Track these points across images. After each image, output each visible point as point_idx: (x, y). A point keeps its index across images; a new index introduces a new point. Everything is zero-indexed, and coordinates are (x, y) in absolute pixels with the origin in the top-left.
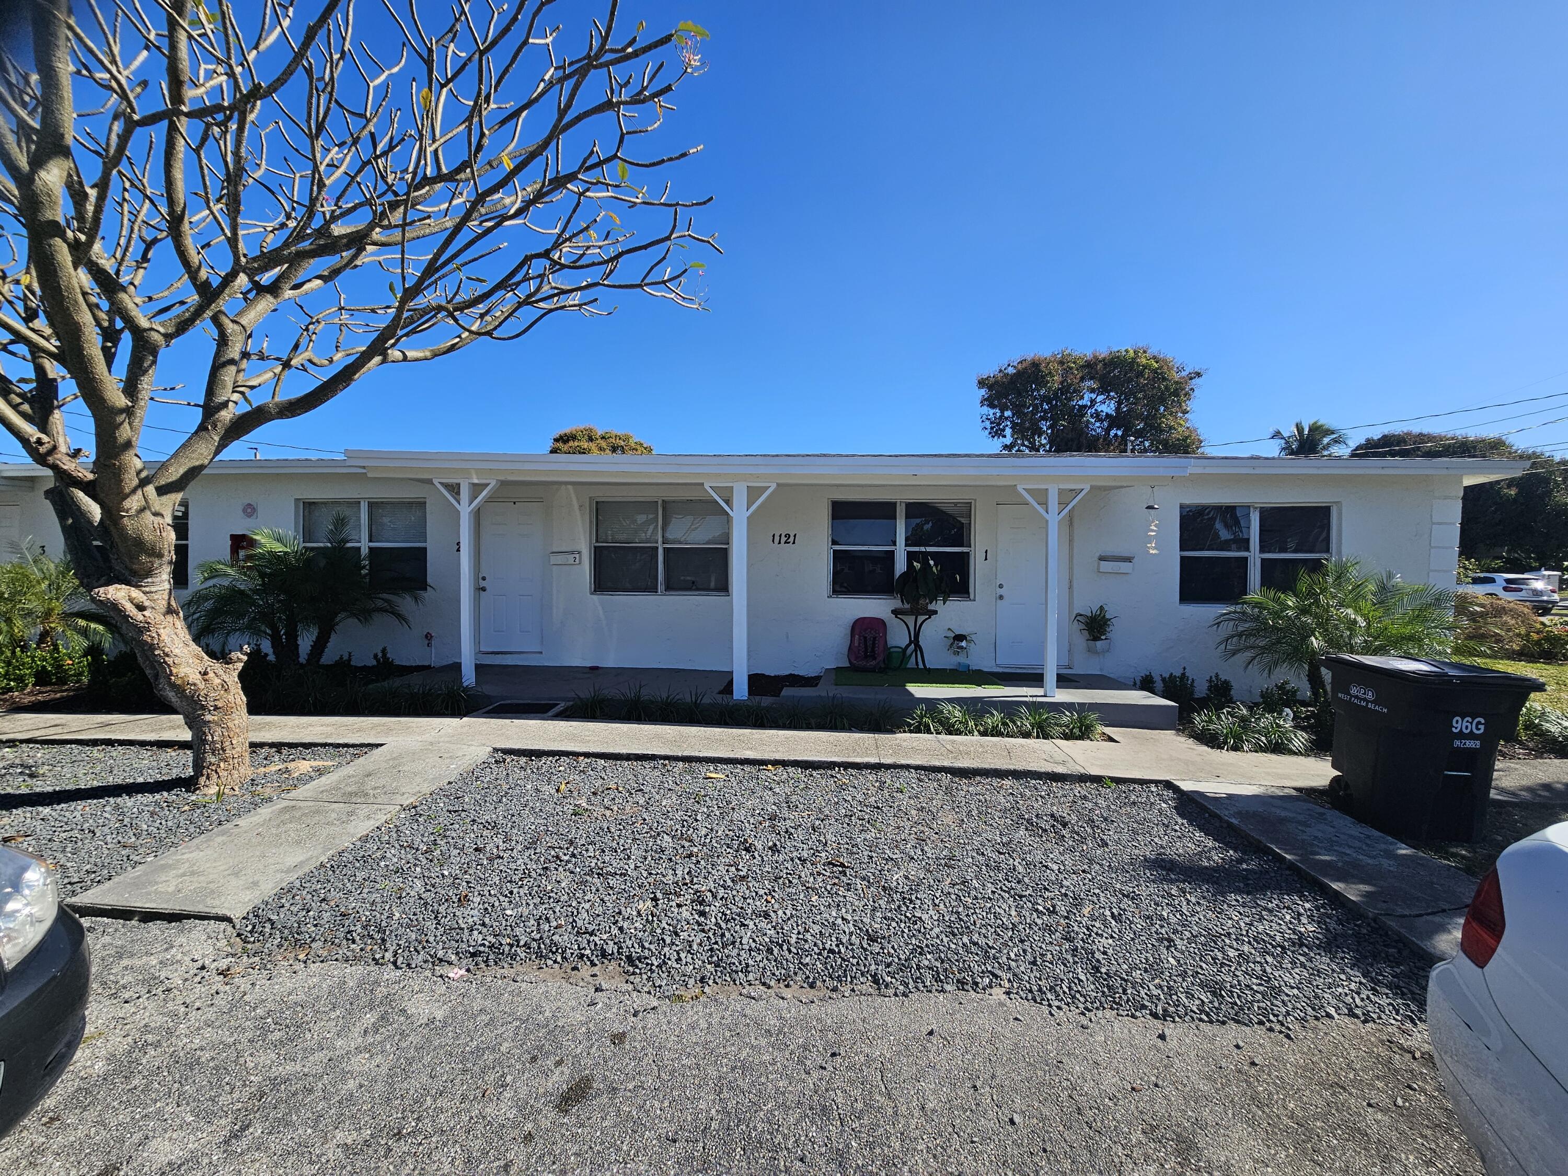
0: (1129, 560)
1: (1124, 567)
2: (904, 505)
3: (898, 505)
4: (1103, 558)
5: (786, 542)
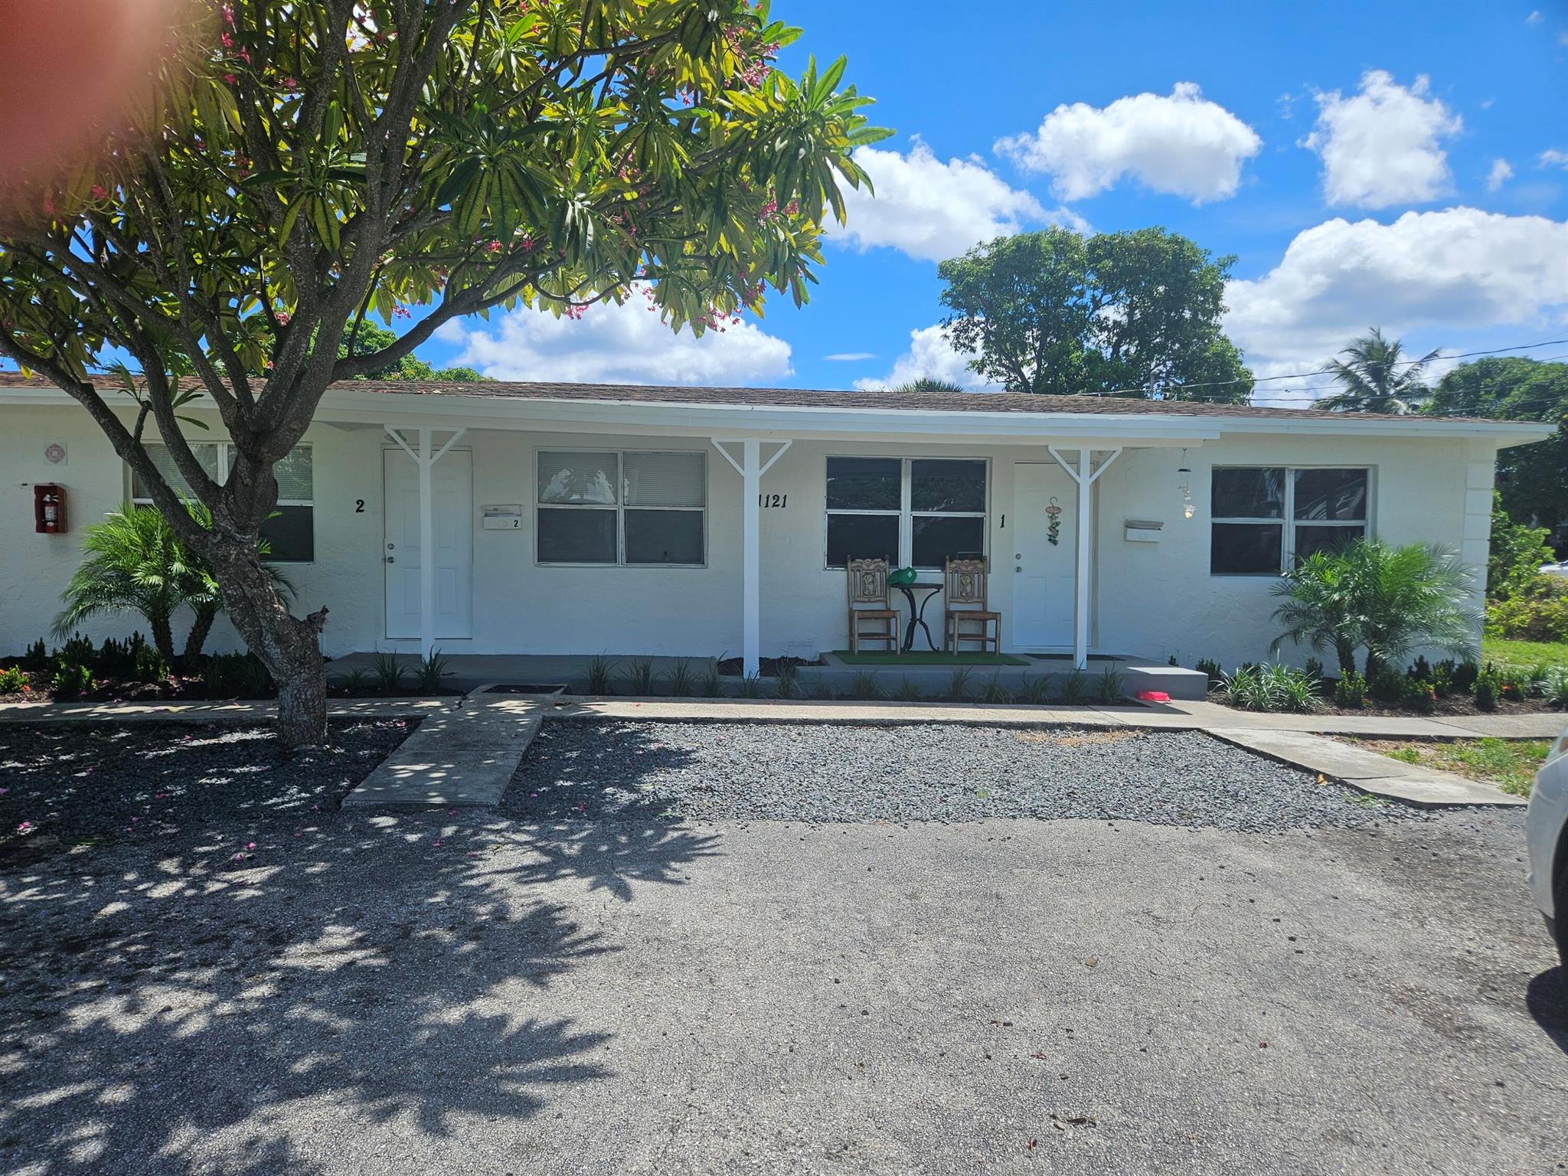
0: (1156, 526)
1: (1151, 535)
2: (911, 463)
3: (904, 463)
4: (1130, 525)
5: (774, 505)
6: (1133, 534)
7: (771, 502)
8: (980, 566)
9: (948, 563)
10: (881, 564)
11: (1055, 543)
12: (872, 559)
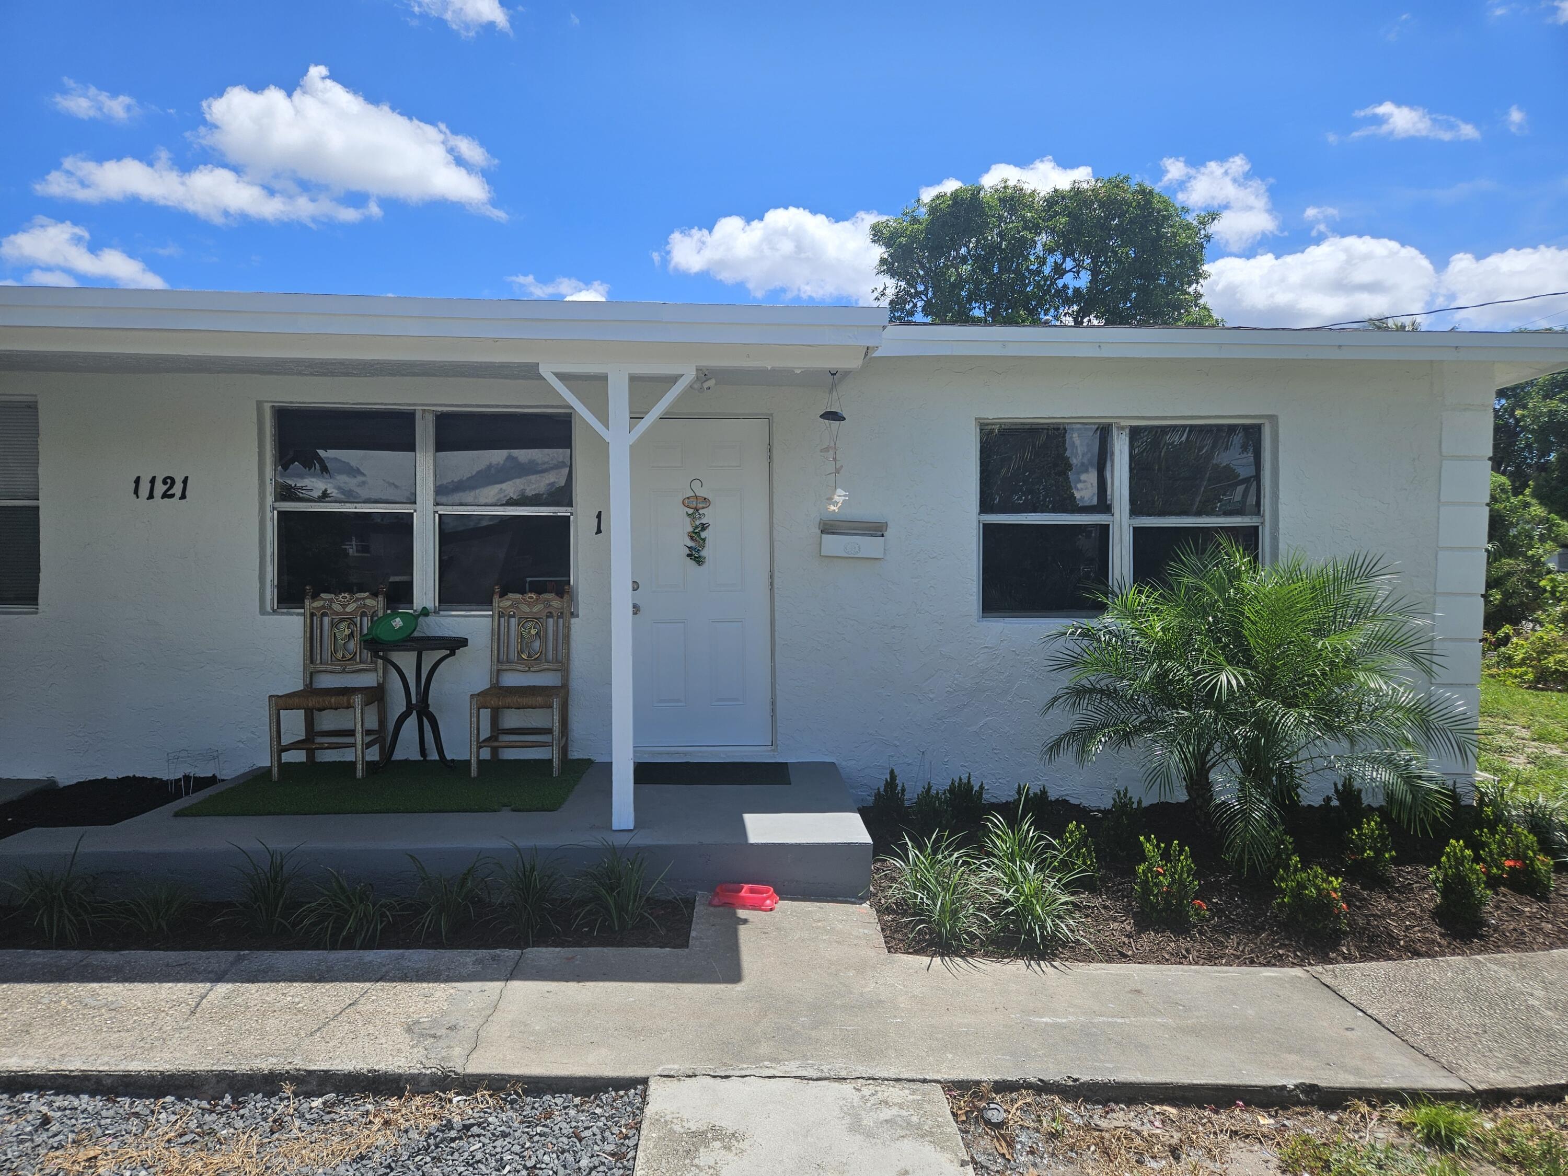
0: (877, 529)
1: (868, 546)
2: (430, 418)
3: (418, 416)
4: (829, 528)
5: (165, 495)
6: (834, 544)
7: (160, 488)
8: (556, 603)
9: (496, 599)
10: (370, 602)
11: (699, 560)
12: (351, 592)
